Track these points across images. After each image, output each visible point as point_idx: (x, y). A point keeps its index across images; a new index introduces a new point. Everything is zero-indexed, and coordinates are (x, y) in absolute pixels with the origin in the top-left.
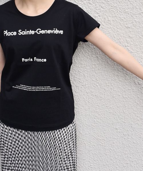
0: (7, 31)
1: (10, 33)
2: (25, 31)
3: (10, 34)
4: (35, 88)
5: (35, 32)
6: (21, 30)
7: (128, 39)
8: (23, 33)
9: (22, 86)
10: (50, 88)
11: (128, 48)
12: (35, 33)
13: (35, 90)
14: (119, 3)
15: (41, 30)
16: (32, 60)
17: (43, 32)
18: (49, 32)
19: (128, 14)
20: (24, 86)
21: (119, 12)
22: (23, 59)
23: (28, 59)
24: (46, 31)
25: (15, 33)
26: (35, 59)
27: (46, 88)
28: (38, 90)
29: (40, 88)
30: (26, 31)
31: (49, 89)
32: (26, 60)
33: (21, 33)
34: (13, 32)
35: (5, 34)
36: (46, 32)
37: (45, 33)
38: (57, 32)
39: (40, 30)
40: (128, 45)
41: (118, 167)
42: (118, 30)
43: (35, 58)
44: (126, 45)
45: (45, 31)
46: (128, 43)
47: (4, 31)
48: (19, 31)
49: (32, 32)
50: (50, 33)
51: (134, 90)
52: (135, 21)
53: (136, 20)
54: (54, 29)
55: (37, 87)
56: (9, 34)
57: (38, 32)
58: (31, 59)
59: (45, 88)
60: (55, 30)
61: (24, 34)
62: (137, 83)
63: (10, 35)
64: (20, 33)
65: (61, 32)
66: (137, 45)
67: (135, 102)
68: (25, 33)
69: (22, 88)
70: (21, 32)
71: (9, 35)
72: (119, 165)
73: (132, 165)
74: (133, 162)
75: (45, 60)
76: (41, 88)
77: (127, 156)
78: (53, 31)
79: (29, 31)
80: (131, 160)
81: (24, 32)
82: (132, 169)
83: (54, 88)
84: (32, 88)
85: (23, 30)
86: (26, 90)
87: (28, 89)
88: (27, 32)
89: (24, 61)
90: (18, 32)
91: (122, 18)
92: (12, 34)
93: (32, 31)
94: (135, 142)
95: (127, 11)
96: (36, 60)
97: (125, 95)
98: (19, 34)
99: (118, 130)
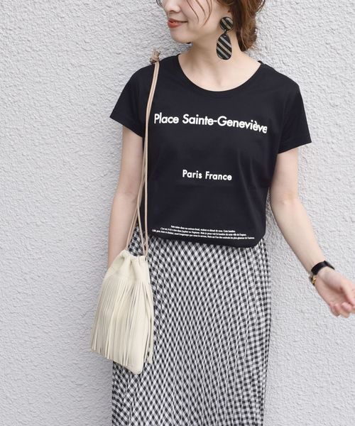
0: (161, 113)
1: (166, 118)
2: (196, 117)
3: (167, 120)
4: (207, 232)
5: (216, 121)
6: (188, 115)
7: (333, 130)
8: (192, 120)
9: (177, 229)
10: (235, 235)
11: (333, 146)
12: (216, 124)
13: (206, 235)
14: (317, 56)
15: (227, 120)
16: (200, 177)
17: (230, 123)
18: (242, 124)
19: (336, 78)
20: (181, 228)
21: (317, 74)
22: (185, 172)
23: (194, 174)
24: (237, 121)
25: (176, 120)
26: (207, 175)
27: (229, 233)
28: (212, 235)
29: (215, 232)
30: (199, 117)
31: (233, 236)
32: (191, 174)
33: (188, 120)
34: (171, 118)
35: (156, 119)
36: (236, 123)
37: (234, 126)
38: (255, 127)
39: (226, 118)
40: (334, 141)
41: (301, 393)
42: (315, 110)
43: (207, 172)
44: (330, 141)
45: (235, 121)
46: (333, 137)
47: (156, 115)
48: (184, 117)
49: (209, 121)
50: (243, 127)
51: (341, 233)
52: (349, 93)
53: (350, 91)
54: (252, 121)
55: (211, 230)
56: (164, 120)
57: (221, 121)
58: (200, 174)
59: (225, 233)
60: (254, 123)
61: (194, 123)
62: (348, 219)
63: (166, 122)
64: (186, 120)
65: (264, 129)
66: (351, 141)
67: (344, 258)
68: (196, 121)
69: (177, 232)
70: (189, 118)
71: (163, 122)
72: (303, 389)
73: (332, 391)
74: (333, 384)
75: (230, 178)
76: (218, 232)
77: (321, 371)
78: (249, 123)
79: (204, 118)
80: (329, 379)
81: (194, 119)
82: (330, 400)
83: (242, 235)
84: (200, 231)
85: (192, 115)
86: (187, 235)
87: (193, 234)
88: (200, 119)
89: (186, 175)
90: (181, 119)
91: (324, 87)
92: (171, 120)
93: (208, 118)
94: (339, 341)
95: (334, 73)
96: (208, 177)
97: (323, 242)
98: (183, 121)
99: (306, 314)
